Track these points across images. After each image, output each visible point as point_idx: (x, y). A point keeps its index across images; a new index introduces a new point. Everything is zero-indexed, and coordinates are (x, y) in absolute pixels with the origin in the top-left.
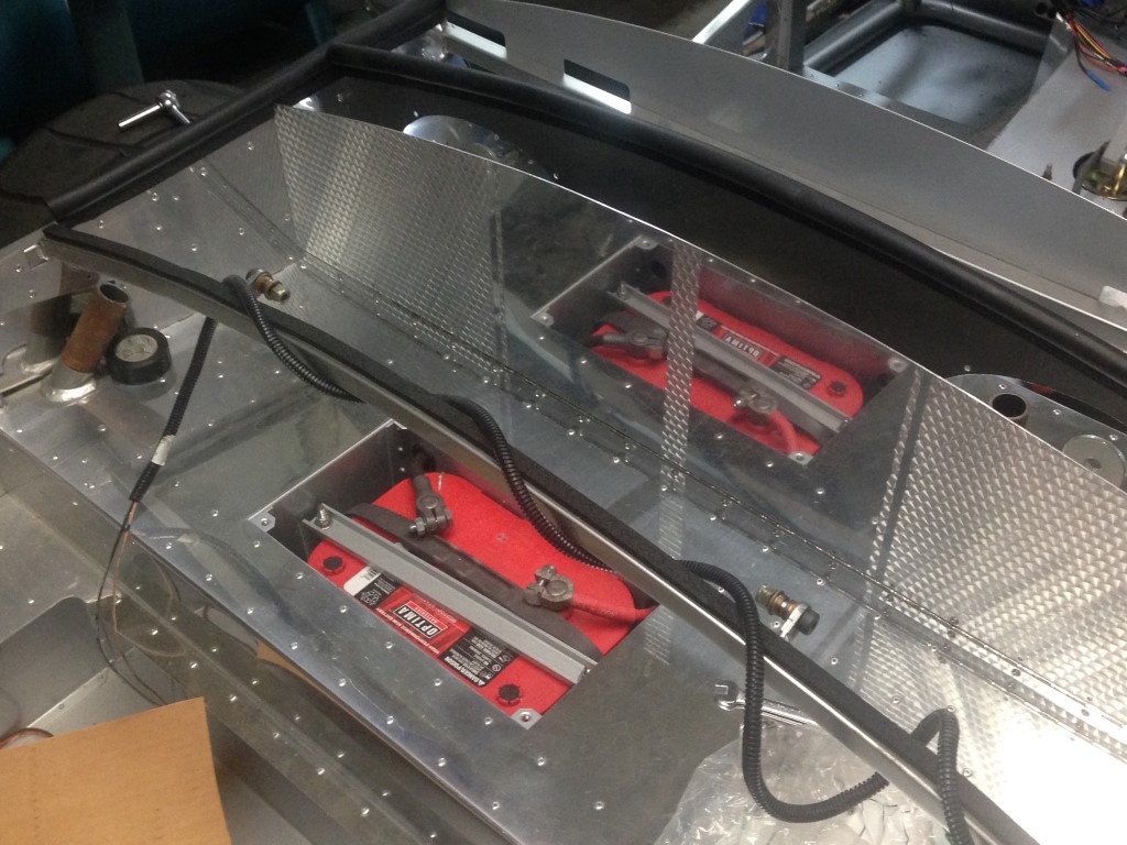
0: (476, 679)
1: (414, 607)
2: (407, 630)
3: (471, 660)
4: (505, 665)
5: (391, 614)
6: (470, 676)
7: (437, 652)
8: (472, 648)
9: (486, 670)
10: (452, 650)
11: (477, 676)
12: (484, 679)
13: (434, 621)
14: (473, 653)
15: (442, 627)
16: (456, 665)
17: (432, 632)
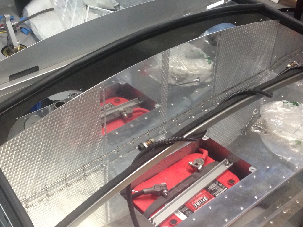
0: (225, 190)
1: (194, 202)
3: (217, 190)
7: (214, 198)
8: (213, 190)
9: (221, 187)
13: (201, 198)
16: (219, 194)
17: (205, 199)
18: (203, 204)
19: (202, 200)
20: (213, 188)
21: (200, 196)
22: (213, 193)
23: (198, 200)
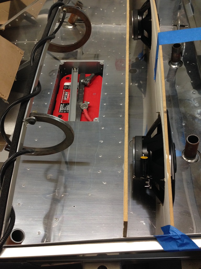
0: (60, 111)
1: (69, 93)
2: (63, 96)
3: (64, 107)
4: (67, 112)
5: (64, 92)
6: (60, 110)
7: (62, 102)
8: (66, 106)
9: (63, 111)
10: (64, 104)
11: (61, 110)
12: (61, 112)
13: (68, 98)
14: (65, 107)
15: (67, 99)
16: (61, 106)
17: (65, 99)
18: (64, 96)
19: (66, 97)
20: (67, 107)
21: (69, 98)
22: (64, 105)
23: (68, 96)
